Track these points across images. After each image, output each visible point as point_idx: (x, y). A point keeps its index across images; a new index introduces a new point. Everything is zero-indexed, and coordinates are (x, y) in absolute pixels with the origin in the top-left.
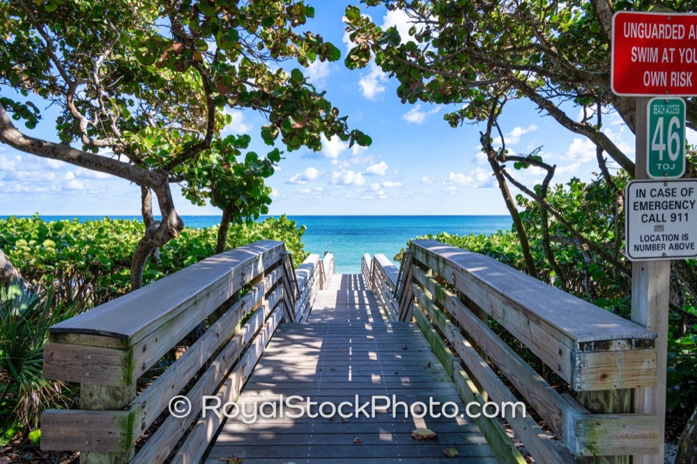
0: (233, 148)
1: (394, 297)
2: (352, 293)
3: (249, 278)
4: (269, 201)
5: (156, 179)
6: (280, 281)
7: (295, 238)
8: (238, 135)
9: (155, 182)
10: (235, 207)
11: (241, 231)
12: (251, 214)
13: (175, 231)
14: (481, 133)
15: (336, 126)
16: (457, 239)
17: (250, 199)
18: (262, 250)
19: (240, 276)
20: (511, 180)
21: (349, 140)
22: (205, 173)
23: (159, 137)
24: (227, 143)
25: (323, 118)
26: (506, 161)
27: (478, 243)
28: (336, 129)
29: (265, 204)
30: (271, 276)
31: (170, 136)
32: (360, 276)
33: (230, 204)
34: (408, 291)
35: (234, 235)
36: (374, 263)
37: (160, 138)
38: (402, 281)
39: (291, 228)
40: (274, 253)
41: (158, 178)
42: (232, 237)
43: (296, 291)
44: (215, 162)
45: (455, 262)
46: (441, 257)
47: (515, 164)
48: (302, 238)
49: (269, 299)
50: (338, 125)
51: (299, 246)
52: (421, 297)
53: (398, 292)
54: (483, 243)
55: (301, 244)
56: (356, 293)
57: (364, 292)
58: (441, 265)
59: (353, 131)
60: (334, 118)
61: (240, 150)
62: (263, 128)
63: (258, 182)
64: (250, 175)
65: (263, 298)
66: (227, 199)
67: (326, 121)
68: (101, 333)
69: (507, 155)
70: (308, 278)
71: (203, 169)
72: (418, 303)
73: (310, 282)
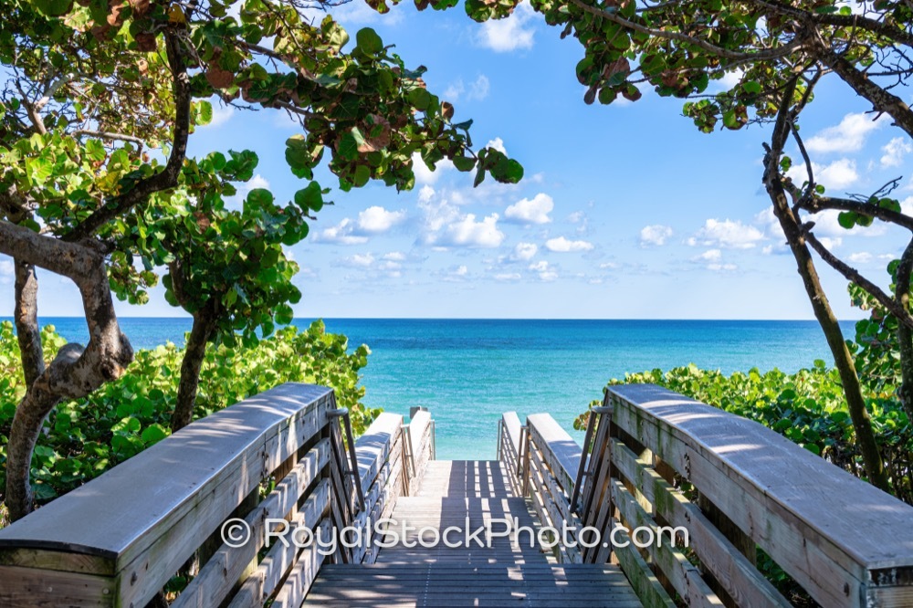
0: (220, 179)
1: (572, 511)
2: (476, 504)
3: (275, 462)
4: (296, 296)
5: (82, 260)
6: (324, 473)
7: (346, 375)
8: (230, 151)
9: (80, 266)
10: (222, 308)
11: (229, 361)
12: (255, 325)
13: (117, 366)
14: (765, 145)
15: (447, 139)
16: (717, 380)
17: (253, 292)
18: (294, 406)
19: (260, 458)
20: (826, 255)
21: (475, 171)
22: (160, 236)
23: (60, 158)
24: (208, 170)
25: (421, 124)
26: (819, 209)
27: (766, 390)
28: (446, 146)
29: (288, 303)
30: (308, 460)
31: (83, 153)
32: (495, 465)
33: (211, 301)
34: (602, 495)
35: (213, 370)
36: (528, 434)
37: (65, 160)
38: (588, 474)
39: (334, 352)
40: (316, 412)
41: (86, 257)
42: (208, 374)
43: (354, 494)
44: (182, 211)
45: (690, 434)
46: (664, 423)
47: (841, 215)
48: (360, 374)
49: (303, 511)
50: (452, 138)
51: (354, 394)
52: (628, 509)
53: (579, 500)
54: (777, 390)
55: (359, 387)
56: (485, 504)
57: (505, 503)
58: (665, 438)
59: (484, 151)
60: (442, 124)
61: (234, 184)
62: (289, 142)
63: (274, 254)
64: (257, 239)
65: (295, 508)
66: (205, 292)
67: (425, 129)
68: (73, 548)
69: (822, 196)
70: (378, 468)
71: (156, 228)
72: (622, 522)
73: (381, 476)
